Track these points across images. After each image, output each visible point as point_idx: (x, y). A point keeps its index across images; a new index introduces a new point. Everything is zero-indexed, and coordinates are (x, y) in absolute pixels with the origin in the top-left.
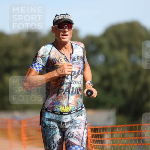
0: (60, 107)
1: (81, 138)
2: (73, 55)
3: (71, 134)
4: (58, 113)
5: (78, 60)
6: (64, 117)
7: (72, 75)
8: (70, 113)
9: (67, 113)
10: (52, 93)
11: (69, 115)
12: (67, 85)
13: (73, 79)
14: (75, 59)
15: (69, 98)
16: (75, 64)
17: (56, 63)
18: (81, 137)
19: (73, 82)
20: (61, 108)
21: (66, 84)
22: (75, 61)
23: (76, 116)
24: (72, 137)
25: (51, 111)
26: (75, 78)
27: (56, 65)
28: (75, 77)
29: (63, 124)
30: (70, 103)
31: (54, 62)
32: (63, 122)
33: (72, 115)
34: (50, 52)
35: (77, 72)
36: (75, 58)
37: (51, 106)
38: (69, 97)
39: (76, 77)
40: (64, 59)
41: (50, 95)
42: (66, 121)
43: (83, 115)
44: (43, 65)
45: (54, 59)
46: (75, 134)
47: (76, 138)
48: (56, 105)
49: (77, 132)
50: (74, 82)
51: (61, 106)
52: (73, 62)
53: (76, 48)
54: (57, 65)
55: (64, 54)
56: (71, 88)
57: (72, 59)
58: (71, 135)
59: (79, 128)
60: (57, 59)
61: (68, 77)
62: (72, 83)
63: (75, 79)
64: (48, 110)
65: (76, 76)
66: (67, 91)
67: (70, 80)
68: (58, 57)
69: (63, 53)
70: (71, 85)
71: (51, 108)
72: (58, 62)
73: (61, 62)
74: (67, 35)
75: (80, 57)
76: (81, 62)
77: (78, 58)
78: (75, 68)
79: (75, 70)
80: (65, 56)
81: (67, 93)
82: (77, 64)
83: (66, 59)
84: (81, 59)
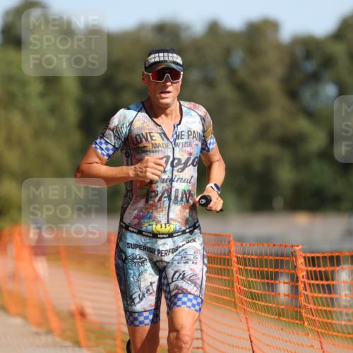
0: (152, 225)
1: (199, 282)
2: (180, 128)
3: (180, 274)
4: (149, 234)
5: (188, 138)
6: (160, 242)
7: (175, 165)
8: (171, 235)
9: (165, 236)
10: (137, 197)
11: (170, 239)
12: (165, 185)
13: (175, 173)
14: (182, 135)
15: (171, 209)
16: (181, 146)
17: (141, 141)
18: (198, 279)
19: (176, 179)
20: (154, 226)
21: (162, 182)
22: (182, 138)
23: (183, 241)
24: (182, 279)
25: (135, 230)
27: (141, 145)
28: (180, 170)
29: (159, 253)
30: (171, 219)
31: (139, 140)
32: (159, 250)
33: (176, 238)
34: (132, 122)
35: (183, 162)
36: (183, 133)
37: (136, 221)
38: (169, 207)
39: (183, 170)
40: (160, 134)
41: (133, 200)
42: (163, 249)
43: (197, 240)
44: (114, 146)
45: (139, 135)
46: (188, 273)
47: (190, 280)
48: (146, 221)
49: (191, 269)
50: (178, 179)
51: (154, 223)
52: (177, 141)
53: (187, 114)
54: (144, 147)
55: (160, 126)
56: (174, 190)
57: (175, 136)
58: (181, 277)
59: (193, 263)
60: (145, 134)
61: (166, 170)
62: (173, 181)
63: (179, 173)
64: (130, 229)
65: (181, 168)
66: (166, 195)
67: (171, 176)
68: (148, 131)
70: (171, 184)
71: (135, 225)
72: (147, 140)
73: (152, 140)
74: (169, 92)
75: (194, 132)
76: (197, 142)
77: (189, 135)
78: (181, 153)
79: (180, 157)
80: (162, 129)
81: (165, 199)
82: (185, 145)
83: (163, 135)
84: (196, 137)
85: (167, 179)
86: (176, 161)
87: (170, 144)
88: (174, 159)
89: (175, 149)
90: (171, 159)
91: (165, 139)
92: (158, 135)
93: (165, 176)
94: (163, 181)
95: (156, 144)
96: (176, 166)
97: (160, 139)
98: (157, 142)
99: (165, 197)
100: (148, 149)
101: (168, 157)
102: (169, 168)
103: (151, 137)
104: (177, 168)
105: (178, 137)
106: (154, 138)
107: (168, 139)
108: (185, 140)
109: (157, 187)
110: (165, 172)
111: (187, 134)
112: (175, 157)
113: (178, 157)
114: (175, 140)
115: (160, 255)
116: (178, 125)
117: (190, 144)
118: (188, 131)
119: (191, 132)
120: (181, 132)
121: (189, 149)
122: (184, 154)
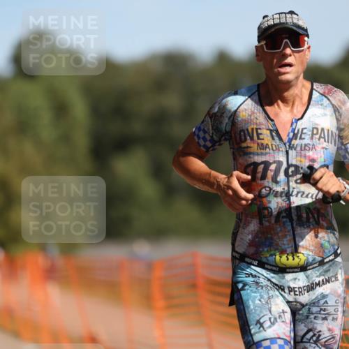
1: (336, 346)
2: (300, 125)
3: (315, 335)
4: (274, 268)
5: (312, 138)
9: (296, 270)
12: (279, 200)
13: (292, 184)
14: (302, 133)
15: (296, 233)
16: (299, 148)
17: (246, 140)
18: (336, 343)
19: (295, 193)
21: (275, 196)
22: (301, 138)
24: (315, 342)
25: (254, 262)
26: (300, 183)
27: (244, 145)
28: (299, 181)
30: (300, 247)
31: (243, 137)
33: (309, 271)
34: (236, 111)
36: (305, 131)
38: (294, 231)
40: (271, 131)
43: (339, 276)
45: (243, 130)
47: (325, 346)
48: (265, 249)
50: (298, 193)
54: (248, 147)
55: (272, 120)
57: (291, 135)
58: (314, 339)
59: (333, 319)
60: (250, 130)
61: (278, 179)
62: (291, 195)
63: (298, 185)
64: (247, 259)
66: (284, 214)
67: (286, 188)
68: (255, 127)
69: (272, 118)
70: (289, 199)
72: (252, 139)
73: (259, 138)
74: (290, 65)
75: (323, 129)
76: (325, 144)
77: (313, 134)
78: (299, 158)
79: (298, 164)
80: (275, 125)
81: (284, 220)
82: (305, 147)
83: (275, 133)
84: (324, 138)
85: (282, 193)
86: (292, 169)
87: (282, 145)
88: (289, 166)
89: (290, 152)
90: (285, 165)
91: (276, 138)
92: (268, 132)
93: (279, 189)
94: (276, 194)
95: (262, 144)
96: (292, 176)
97: (270, 138)
98: (265, 142)
99: (283, 217)
100: (252, 150)
101: (279, 164)
102: (282, 177)
103: (258, 135)
104: (295, 178)
105: (295, 136)
106: (261, 137)
107: (280, 139)
108: (307, 141)
109: (270, 202)
110: (277, 182)
111: (310, 133)
112: (290, 162)
113: (294, 163)
114: (290, 141)
115: (292, 293)
116: (299, 119)
117: (314, 147)
118: (313, 129)
119: (317, 129)
120: (303, 129)
121: (310, 154)
122: (303, 160)
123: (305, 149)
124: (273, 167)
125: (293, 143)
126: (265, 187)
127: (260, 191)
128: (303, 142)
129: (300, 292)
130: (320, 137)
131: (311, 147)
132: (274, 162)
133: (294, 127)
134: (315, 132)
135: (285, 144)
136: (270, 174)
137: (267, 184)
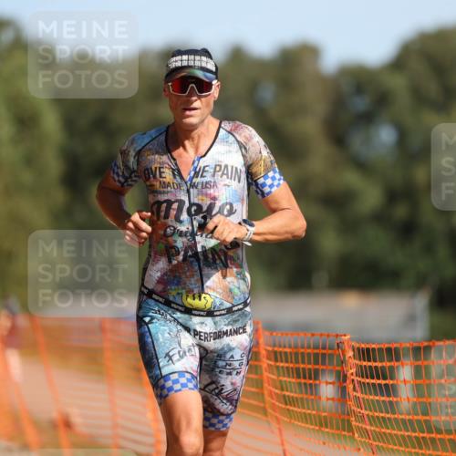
2: (203, 162)
4: (180, 308)
5: (214, 176)
7: (193, 212)
9: (202, 313)
10: (155, 253)
12: (184, 239)
14: (203, 171)
16: (200, 187)
17: (149, 178)
22: (202, 176)
25: (161, 299)
29: (195, 335)
30: (208, 288)
31: (147, 176)
32: (195, 331)
34: (140, 151)
35: (205, 208)
36: (207, 169)
37: (161, 288)
40: (173, 170)
42: (202, 331)
45: (147, 169)
48: (173, 288)
51: (184, 292)
53: (223, 141)
54: (152, 186)
55: (174, 159)
56: (199, 247)
57: (192, 173)
60: (153, 168)
61: (182, 218)
64: (155, 296)
67: (190, 228)
68: (158, 166)
70: (194, 239)
71: (161, 292)
72: (155, 177)
73: (161, 177)
74: (196, 109)
75: (226, 166)
76: (228, 181)
77: (215, 172)
78: (200, 197)
79: (200, 202)
80: (176, 164)
81: (192, 259)
82: (206, 185)
83: (177, 172)
84: (227, 174)
85: (186, 232)
86: (194, 208)
87: (183, 184)
88: (191, 205)
89: (192, 191)
90: (187, 204)
91: (177, 177)
92: (171, 171)
93: (183, 228)
94: (181, 234)
95: (164, 183)
96: (195, 215)
97: (171, 177)
98: (167, 180)
99: (190, 257)
100: (155, 188)
101: (181, 203)
102: (184, 216)
103: (161, 173)
104: (198, 217)
105: (196, 174)
106: (163, 175)
107: (182, 178)
108: (208, 178)
109: (176, 242)
110: (181, 222)
111: (212, 170)
112: (192, 201)
113: (196, 201)
114: (191, 179)
115: (198, 337)
116: (202, 157)
117: (215, 185)
118: (216, 166)
119: (220, 166)
120: (204, 167)
121: (211, 191)
122: (204, 198)
123: (206, 187)
124: (175, 206)
125: (194, 181)
126: (169, 226)
127: (165, 231)
128: (205, 180)
129: (205, 338)
130: (223, 174)
131: (212, 184)
132: (176, 201)
133: (196, 164)
134: (218, 168)
135: (186, 183)
136: (173, 213)
137: (170, 223)
